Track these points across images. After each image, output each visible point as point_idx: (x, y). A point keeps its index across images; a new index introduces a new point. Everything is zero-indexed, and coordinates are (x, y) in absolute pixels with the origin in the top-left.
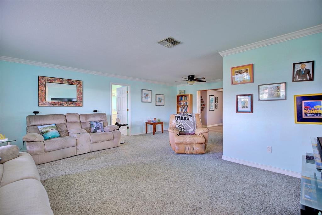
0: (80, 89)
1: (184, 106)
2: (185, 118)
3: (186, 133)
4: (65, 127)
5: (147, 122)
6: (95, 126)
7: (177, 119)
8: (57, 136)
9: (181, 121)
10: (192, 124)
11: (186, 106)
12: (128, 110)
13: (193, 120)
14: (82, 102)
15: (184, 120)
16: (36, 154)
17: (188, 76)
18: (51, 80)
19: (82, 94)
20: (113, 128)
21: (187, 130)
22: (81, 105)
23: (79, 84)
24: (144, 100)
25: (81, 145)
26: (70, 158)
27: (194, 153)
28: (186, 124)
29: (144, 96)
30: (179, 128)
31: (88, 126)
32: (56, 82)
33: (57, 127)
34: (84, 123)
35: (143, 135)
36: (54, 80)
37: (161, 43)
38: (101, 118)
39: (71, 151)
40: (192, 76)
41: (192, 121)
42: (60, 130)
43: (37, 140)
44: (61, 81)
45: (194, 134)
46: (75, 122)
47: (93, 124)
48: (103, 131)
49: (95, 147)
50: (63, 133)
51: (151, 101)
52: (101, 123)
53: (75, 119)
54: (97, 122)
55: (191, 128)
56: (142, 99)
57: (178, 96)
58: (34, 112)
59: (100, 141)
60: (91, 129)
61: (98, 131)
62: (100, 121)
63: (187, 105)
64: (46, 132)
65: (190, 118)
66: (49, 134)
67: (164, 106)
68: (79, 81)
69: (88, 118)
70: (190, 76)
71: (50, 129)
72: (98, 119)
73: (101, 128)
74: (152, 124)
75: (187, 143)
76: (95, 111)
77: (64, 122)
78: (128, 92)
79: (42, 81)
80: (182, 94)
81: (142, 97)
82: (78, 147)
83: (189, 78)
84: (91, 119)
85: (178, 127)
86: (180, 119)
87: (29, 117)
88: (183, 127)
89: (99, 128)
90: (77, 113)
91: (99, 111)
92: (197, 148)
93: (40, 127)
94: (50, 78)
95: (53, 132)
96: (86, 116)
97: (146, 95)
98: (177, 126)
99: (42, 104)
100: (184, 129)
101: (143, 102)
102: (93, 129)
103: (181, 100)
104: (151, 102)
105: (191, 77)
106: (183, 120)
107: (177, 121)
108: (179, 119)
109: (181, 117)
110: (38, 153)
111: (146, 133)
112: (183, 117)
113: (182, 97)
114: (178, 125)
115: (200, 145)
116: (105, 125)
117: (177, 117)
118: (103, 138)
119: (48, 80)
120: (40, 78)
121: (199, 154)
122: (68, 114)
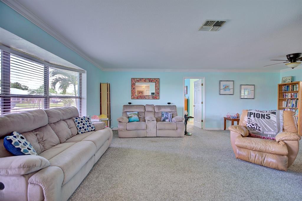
0: (157, 85)
1: (291, 99)
2: (263, 116)
3: (262, 136)
4: (144, 115)
5: (226, 117)
6: (165, 116)
7: (250, 116)
8: (137, 121)
9: (255, 120)
10: (276, 125)
11: (295, 99)
12: (202, 103)
13: (278, 119)
14: (159, 95)
15: (262, 118)
16: (122, 131)
17: (287, 56)
18: (138, 80)
19: (159, 89)
20: (178, 119)
21: (265, 133)
22: (158, 98)
23: (157, 81)
24: (222, 92)
25: (149, 130)
26: (142, 138)
27: (266, 165)
28: (264, 124)
29: (222, 87)
30: (252, 128)
31: (160, 115)
32: (142, 81)
33: (138, 114)
34: (157, 113)
35: (220, 131)
36: (140, 80)
37: (202, 29)
38: (171, 109)
39: (142, 133)
40: (293, 54)
41: (276, 121)
42: (140, 117)
43: (123, 121)
44: (144, 80)
45: (274, 140)
46: (150, 112)
47: (163, 114)
48: (171, 121)
49: (160, 133)
50: (141, 119)
51: (232, 93)
52: (170, 113)
53: (150, 109)
54: (167, 113)
55: (273, 131)
56: (220, 91)
57: (280, 86)
58: (129, 103)
59: (165, 129)
60: (161, 118)
61: (166, 120)
62: (170, 112)
63: (297, 98)
64: (131, 117)
65: (272, 116)
66: (132, 119)
67: (255, 99)
68: (156, 79)
69: (161, 109)
70: (289, 55)
71: (133, 115)
72: (168, 110)
73: (169, 118)
74: (230, 120)
75: (254, 149)
76: (169, 103)
77: (143, 111)
78: (202, 85)
79: (134, 81)
80: (287, 82)
81: (220, 89)
82: (147, 131)
83: (288, 59)
84: (163, 110)
85: (250, 127)
86: (254, 117)
87: (124, 106)
88: (259, 127)
89: (167, 118)
90: (153, 105)
91: (172, 104)
92: (271, 160)
93: (128, 113)
94: (138, 79)
95: (135, 117)
96: (159, 107)
97: (226, 87)
98: (248, 125)
99: (133, 98)
100: (259, 130)
101: (221, 95)
102: (163, 118)
103: (287, 91)
104: (233, 95)
105: (291, 56)
106: (259, 117)
107: (249, 118)
108: (252, 116)
109: (257, 114)
110: (123, 130)
111: (225, 129)
112: (260, 113)
113: (288, 86)
114: (250, 124)
115: (277, 156)
116: (174, 116)
117: (251, 114)
118: (167, 127)
119: (137, 81)
120: (133, 79)
121: (275, 169)
122: (147, 105)
